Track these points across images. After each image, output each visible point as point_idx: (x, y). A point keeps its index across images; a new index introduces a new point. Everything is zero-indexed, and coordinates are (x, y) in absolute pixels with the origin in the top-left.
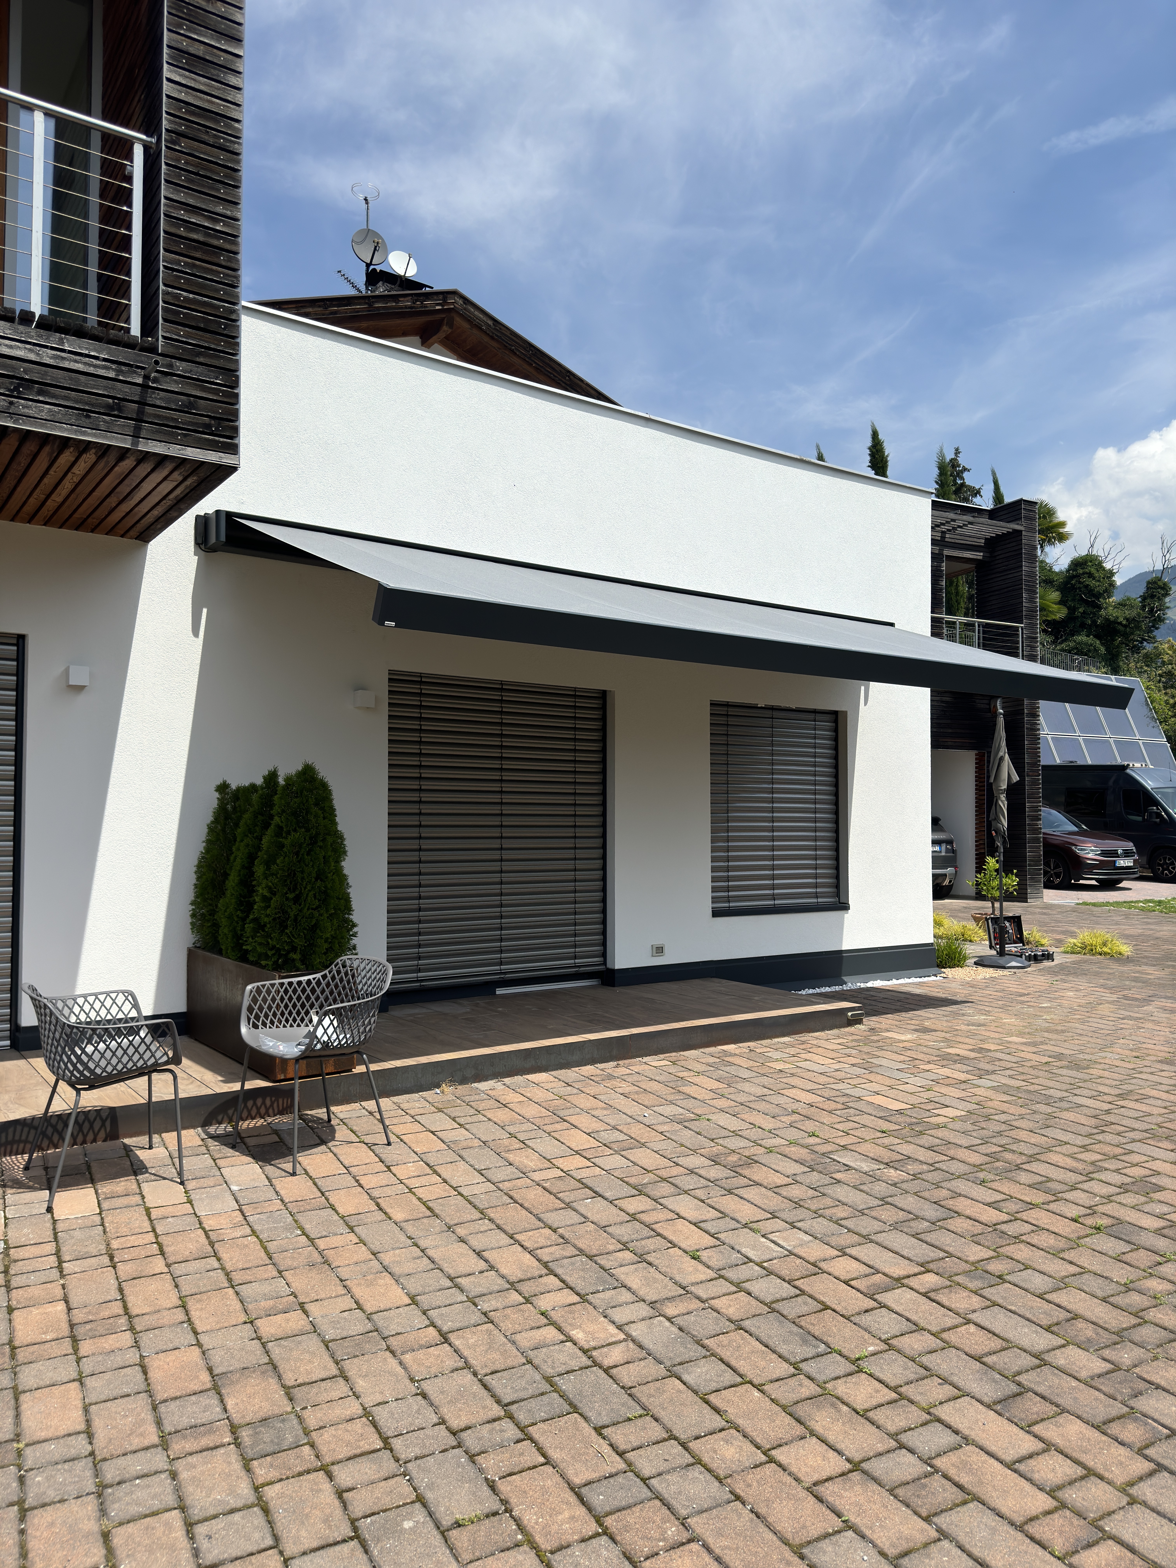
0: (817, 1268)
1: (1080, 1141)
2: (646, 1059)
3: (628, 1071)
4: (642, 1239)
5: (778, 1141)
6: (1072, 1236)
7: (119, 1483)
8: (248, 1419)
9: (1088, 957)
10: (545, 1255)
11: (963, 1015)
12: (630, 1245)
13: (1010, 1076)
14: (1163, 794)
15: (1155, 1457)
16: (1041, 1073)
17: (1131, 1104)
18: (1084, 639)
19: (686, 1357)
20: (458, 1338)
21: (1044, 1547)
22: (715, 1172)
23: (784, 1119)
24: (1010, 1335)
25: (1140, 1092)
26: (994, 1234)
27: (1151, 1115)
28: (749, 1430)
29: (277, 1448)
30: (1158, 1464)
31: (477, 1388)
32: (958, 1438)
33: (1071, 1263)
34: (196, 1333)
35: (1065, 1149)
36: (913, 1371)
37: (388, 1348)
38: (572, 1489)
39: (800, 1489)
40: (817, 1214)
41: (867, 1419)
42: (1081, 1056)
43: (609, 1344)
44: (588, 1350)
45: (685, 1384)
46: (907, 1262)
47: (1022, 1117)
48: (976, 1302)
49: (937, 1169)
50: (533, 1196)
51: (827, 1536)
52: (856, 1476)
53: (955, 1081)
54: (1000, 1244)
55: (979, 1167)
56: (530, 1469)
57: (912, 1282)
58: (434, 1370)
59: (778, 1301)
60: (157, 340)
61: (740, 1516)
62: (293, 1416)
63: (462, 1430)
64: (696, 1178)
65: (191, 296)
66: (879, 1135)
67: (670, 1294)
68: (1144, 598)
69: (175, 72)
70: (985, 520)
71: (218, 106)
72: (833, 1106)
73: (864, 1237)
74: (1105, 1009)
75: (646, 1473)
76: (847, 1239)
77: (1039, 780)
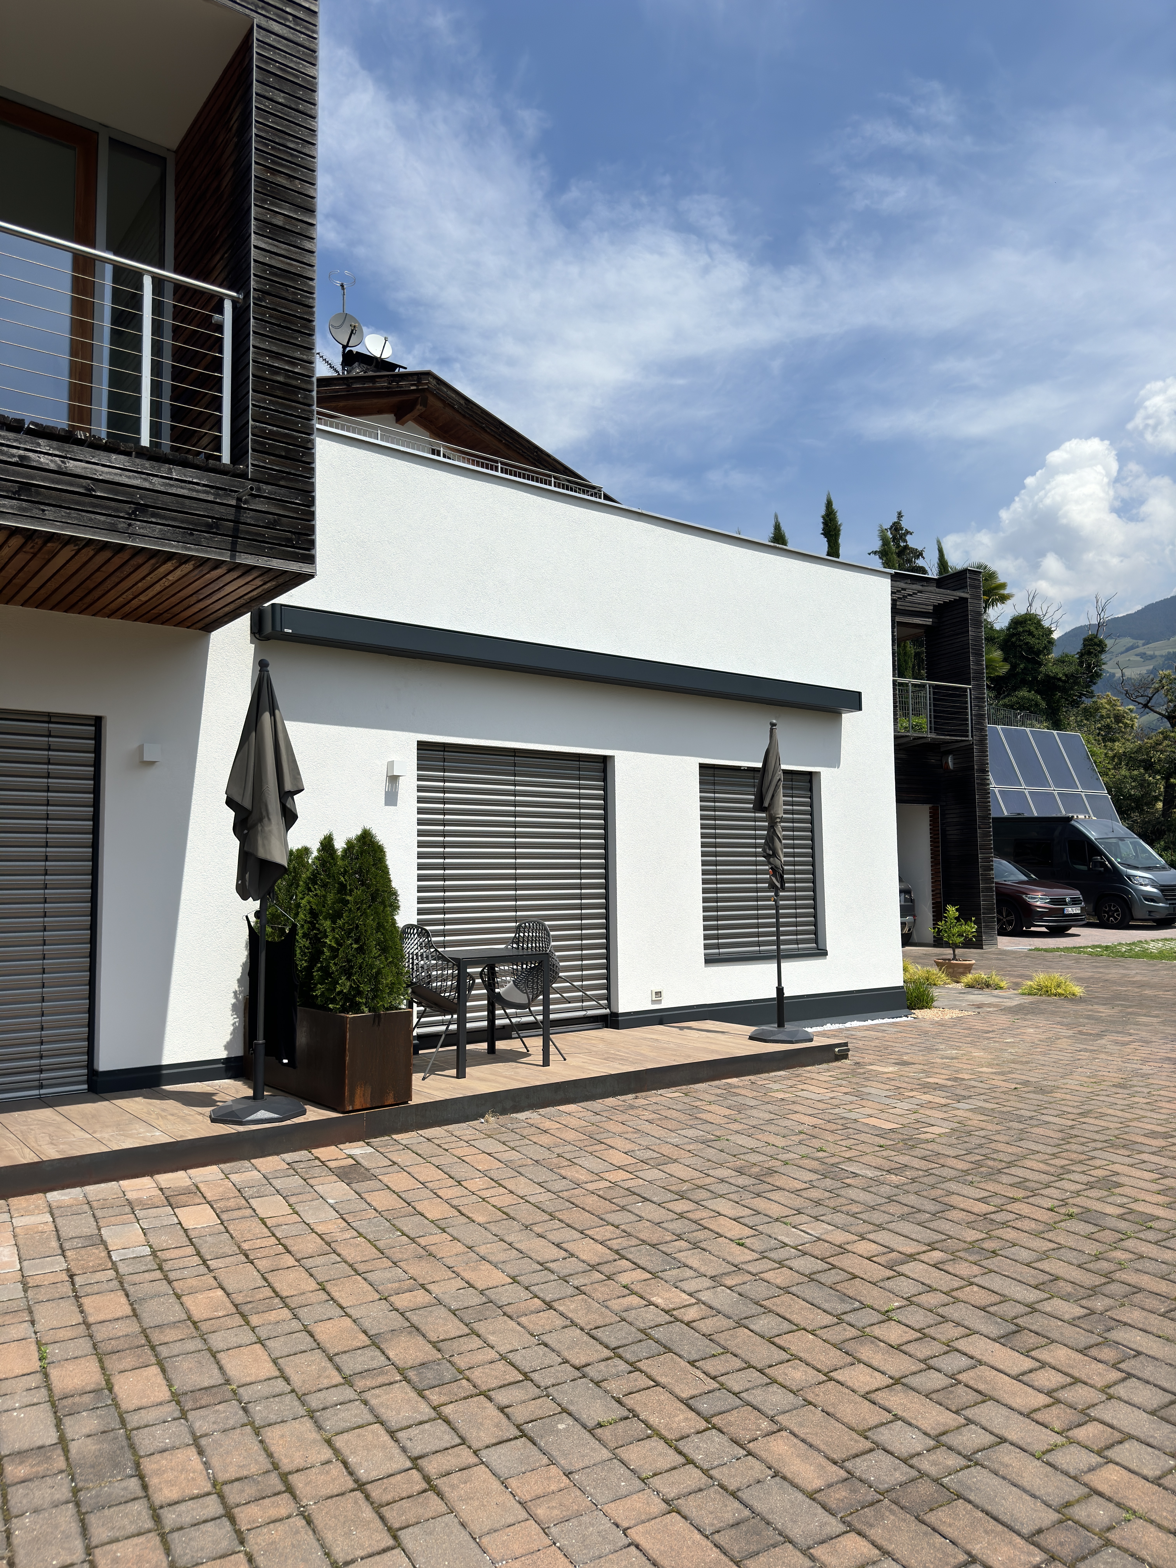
0: (843, 1249)
1: (1050, 1150)
2: (660, 1092)
3: (647, 1102)
4: (693, 1232)
5: (791, 1156)
6: (1049, 1221)
7: (323, 1409)
8: (410, 1364)
9: (1044, 998)
10: (615, 1244)
11: (937, 1050)
12: (683, 1236)
13: (984, 1100)
14: (1105, 844)
15: (1126, 1369)
16: (1012, 1098)
17: (1092, 1121)
18: (1026, 694)
19: (749, 1313)
20: (560, 1305)
21: (1046, 1427)
22: (742, 1181)
23: (793, 1138)
24: (1006, 1292)
25: (1099, 1111)
26: (985, 1221)
27: (1108, 1129)
28: (810, 1360)
29: (440, 1382)
30: (1128, 1374)
31: (586, 1338)
32: (973, 1361)
33: (1050, 1241)
34: (342, 1308)
35: (1037, 1157)
36: (931, 1319)
37: (505, 1314)
38: (682, 1401)
39: (856, 1396)
40: (836, 1210)
41: (901, 1351)
42: (1045, 1083)
43: (684, 1306)
44: (669, 1311)
45: (752, 1331)
46: (916, 1243)
47: (998, 1132)
48: (976, 1269)
49: (931, 1174)
50: (591, 1202)
51: (883, 1424)
52: (899, 1387)
53: (937, 1105)
54: (991, 1228)
55: (966, 1172)
56: (644, 1389)
57: (923, 1257)
58: (547, 1328)
59: (815, 1273)
60: (248, 467)
61: (814, 1414)
62: (445, 1361)
63: (584, 1366)
64: (727, 1185)
65: (275, 429)
66: (878, 1149)
67: (726, 1271)
68: (1081, 655)
69: (261, 240)
70: (933, 588)
71: (297, 268)
72: (834, 1127)
73: (878, 1226)
74: (1063, 1043)
75: (736, 1389)
76: (863, 1228)
77: (990, 832)
